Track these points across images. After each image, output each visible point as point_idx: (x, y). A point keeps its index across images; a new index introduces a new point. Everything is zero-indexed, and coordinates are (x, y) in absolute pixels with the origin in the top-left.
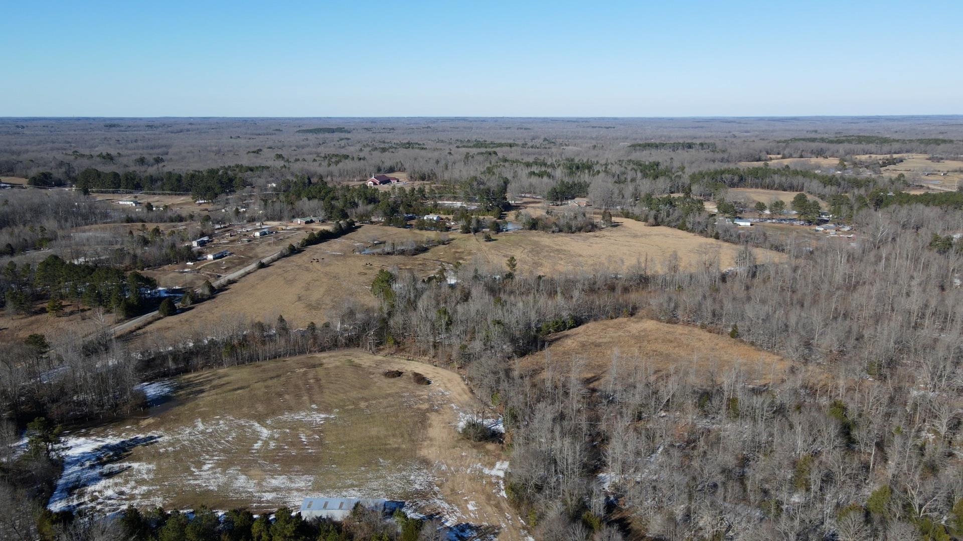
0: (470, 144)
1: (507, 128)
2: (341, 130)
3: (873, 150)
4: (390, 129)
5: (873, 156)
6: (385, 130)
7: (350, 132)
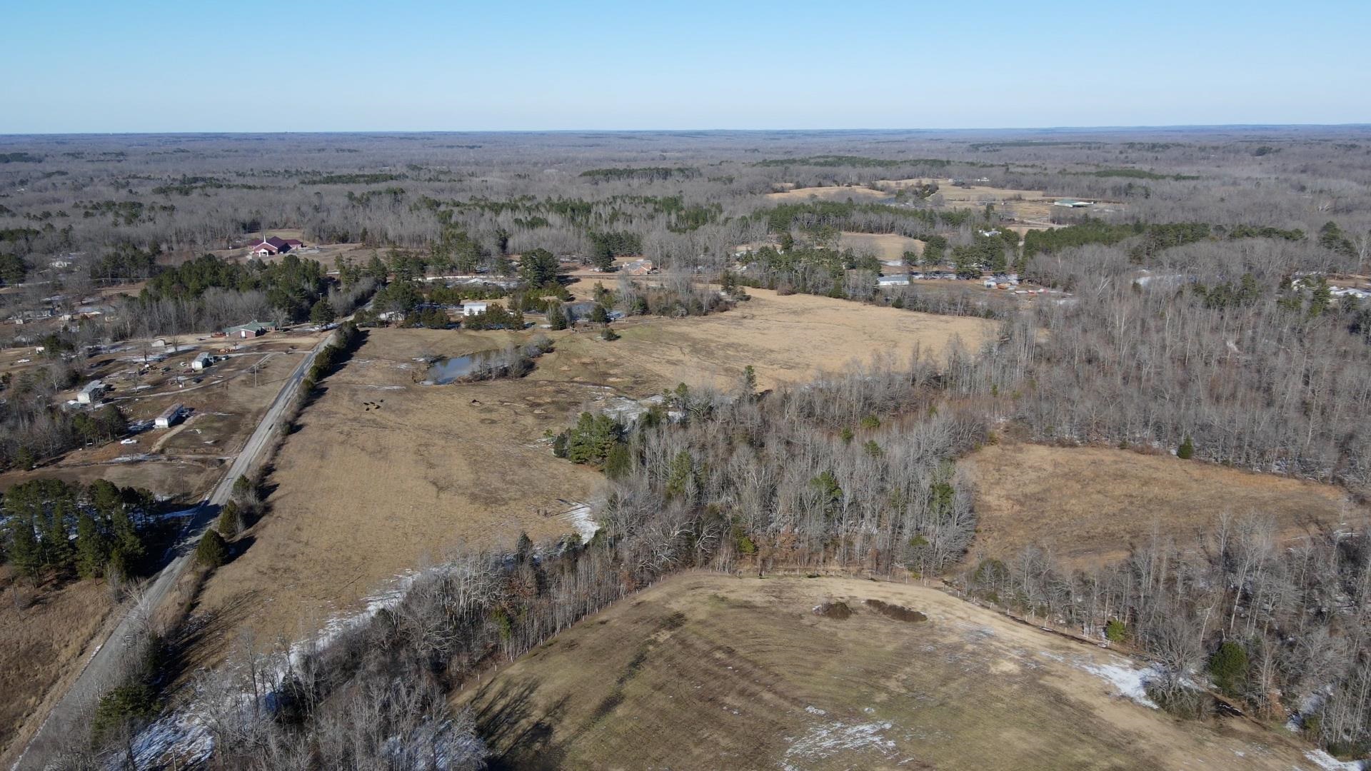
0: (317, 178)
1: (319, 150)
2: (21, 157)
3: (888, 174)
4: (117, 155)
5: (903, 182)
6: (108, 157)
7: (40, 161)
